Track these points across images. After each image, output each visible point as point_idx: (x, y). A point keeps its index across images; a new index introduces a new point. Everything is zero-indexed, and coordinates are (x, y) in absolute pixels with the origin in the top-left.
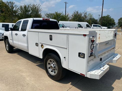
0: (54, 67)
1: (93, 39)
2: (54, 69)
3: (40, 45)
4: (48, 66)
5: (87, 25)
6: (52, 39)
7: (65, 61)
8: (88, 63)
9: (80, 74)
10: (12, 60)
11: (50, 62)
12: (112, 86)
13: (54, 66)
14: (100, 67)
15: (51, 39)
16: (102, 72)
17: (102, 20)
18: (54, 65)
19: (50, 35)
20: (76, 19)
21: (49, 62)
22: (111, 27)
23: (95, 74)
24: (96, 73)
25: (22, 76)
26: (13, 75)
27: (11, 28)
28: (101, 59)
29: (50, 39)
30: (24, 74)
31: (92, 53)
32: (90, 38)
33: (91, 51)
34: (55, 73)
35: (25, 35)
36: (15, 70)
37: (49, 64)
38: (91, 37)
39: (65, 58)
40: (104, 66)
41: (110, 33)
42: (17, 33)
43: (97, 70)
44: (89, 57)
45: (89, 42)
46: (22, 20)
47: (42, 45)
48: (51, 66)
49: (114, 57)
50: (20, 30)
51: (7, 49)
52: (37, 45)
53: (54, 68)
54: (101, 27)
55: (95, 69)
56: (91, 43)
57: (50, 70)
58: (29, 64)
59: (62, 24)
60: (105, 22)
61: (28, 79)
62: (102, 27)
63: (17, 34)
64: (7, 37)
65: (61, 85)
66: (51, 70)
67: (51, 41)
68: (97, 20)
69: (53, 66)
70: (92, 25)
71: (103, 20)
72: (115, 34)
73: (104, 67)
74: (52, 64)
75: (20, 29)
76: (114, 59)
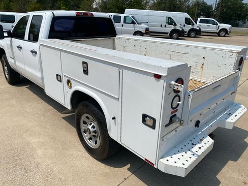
0: (95, 132)
1: (176, 87)
2: (95, 136)
3: (65, 80)
4: (83, 127)
5: (187, 19)
6: (87, 70)
7: (115, 125)
8: (163, 140)
9: (144, 159)
10: (14, 102)
11: (86, 120)
12: (217, 177)
13: (95, 129)
14: (193, 144)
15: (86, 72)
16: (194, 158)
17: (222, 6)
18: (93, 127)
19: (84, 63)
20: (164, 5)
21: (83, 118)
22: (241, 23)
23: (176, 165)
24: (179, 164)
25: (28, 144)
26: (11, 142)
27: (9, 32)
28: (197, 124)
29: (84, 71)
30: (34, 140)
31: (175, 115)
32: (170, 84)
33: (172, 113)
34: (96, 143)
35: (36, 53)
36: (17, 129)
37: (85, 123)
38: (173, 83)
39: (114, 118)
40: (201, 140)
41: (227, 56)
42: (21, 46)
43: (183, 153)
44: (167, 126)
45: (167, 94)
46: (31, 14)
47: (69, 82)
48: (88, 129)
49: (230, 114)
50: (27, 39)
51: (7, 75)
52: (59, 78)
53: (94, 134)
54: (217, 24)
55: (180, 149)
56: (174, 94)
57: (86, 136)
58: (49, 114)
59: (131, 16)
60: (230, 10)
61: (40, 152)
62: (219, 24)
63: (21, 48)
64: (3, 50)
65: (108, 171)
66: (89, 136)
67: (85, 76)
68: (210, 7)
69: (92, 130)
70: (199, 19)
71: (225, 6)
72: (240, 58)
73: (200, 145)
74: (91, 124)
75: (26, 37)
76: (229, 120)
